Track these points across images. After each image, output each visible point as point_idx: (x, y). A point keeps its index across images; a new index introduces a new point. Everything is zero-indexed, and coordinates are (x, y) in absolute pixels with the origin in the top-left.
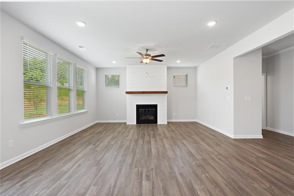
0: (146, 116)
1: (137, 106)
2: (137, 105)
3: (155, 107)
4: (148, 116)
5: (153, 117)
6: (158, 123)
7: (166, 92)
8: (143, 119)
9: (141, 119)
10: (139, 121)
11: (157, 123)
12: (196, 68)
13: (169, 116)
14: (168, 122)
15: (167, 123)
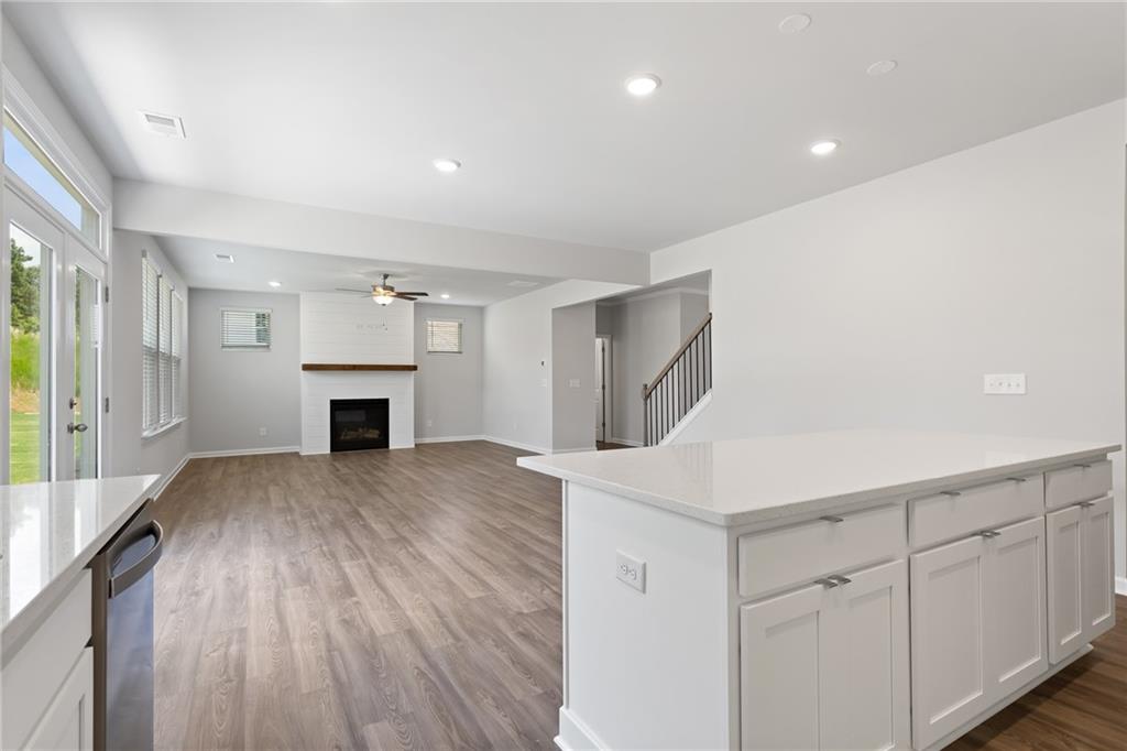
0: (357, 431)
1: (333, 403)
2: (332, 401)
3: (383, 404)
4: (361, 430)
5: (377, 432)
6: (391, 447)
7: (414, 368)
8: (348, 437)
9: (342, 438)
10: (338, 445)
11: (387, 446)
12: (481, 310)
13: (419, 430)
14: (416, 445)
15: (413, 446)
